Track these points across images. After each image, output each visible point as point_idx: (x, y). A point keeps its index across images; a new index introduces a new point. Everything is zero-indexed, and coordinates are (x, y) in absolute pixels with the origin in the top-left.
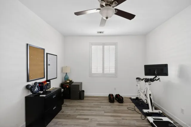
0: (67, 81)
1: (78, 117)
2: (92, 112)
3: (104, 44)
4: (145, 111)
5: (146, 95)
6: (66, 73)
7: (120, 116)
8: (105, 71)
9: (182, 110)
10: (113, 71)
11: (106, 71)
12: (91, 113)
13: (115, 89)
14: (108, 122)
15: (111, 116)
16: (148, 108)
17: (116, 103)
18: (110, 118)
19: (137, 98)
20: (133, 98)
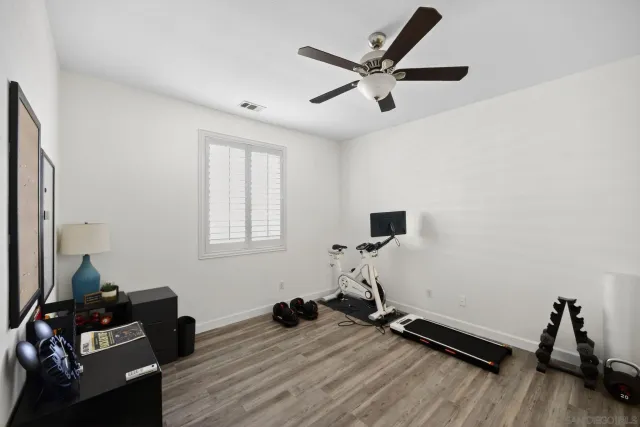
0: (106, 295)
1: (248, 406)
2: (275, 372)
3: (249, 147)
4: (375, 316)
5: (364, 282)
6: (86, 257)
7: (345, 348)
8: (253, 235)
9: (429, 293)
10: (276, 232)
11: (258, 234)
12: (277, 375)
13: (282, 286)
14: (339, 373)
15: (330, 356)
16: (375, 310)
17: (304, 324)
18: (329, 362)
19: (340, 296)
20: (327, 298)
